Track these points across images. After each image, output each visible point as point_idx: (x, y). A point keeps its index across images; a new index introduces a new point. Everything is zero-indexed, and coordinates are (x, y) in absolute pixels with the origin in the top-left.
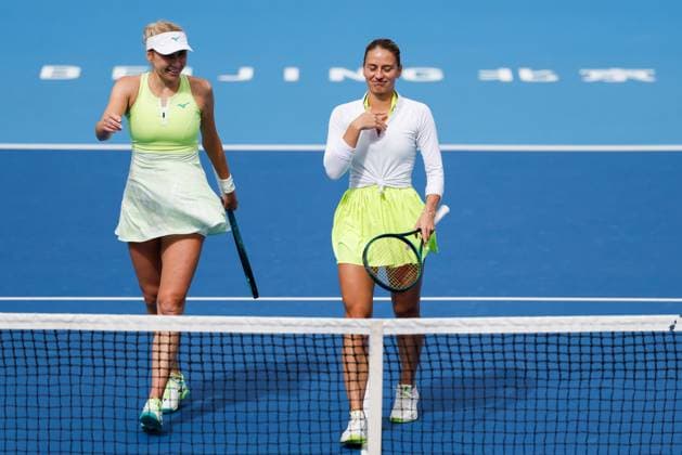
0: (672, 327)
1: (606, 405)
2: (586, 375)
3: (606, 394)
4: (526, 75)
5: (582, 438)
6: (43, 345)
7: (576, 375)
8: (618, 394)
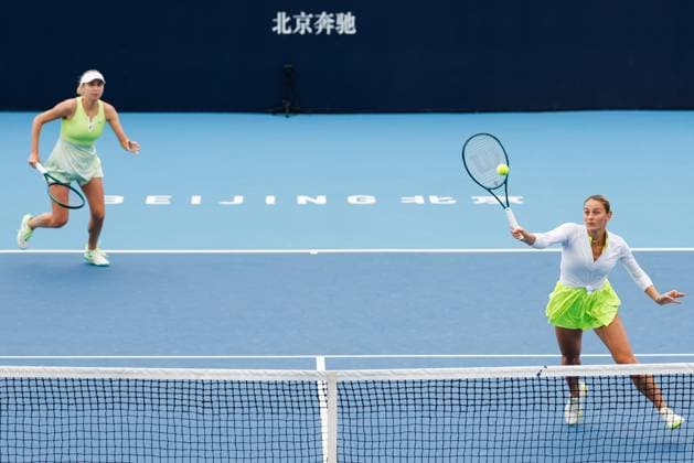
0: (539, 375)
1: (492, 429)
2: (478, 408)
3: (492, 421)
4: (434, 199)
5: (475, 452)
6: (101, 389)
7: (471, 409)
8: (500, 422)
